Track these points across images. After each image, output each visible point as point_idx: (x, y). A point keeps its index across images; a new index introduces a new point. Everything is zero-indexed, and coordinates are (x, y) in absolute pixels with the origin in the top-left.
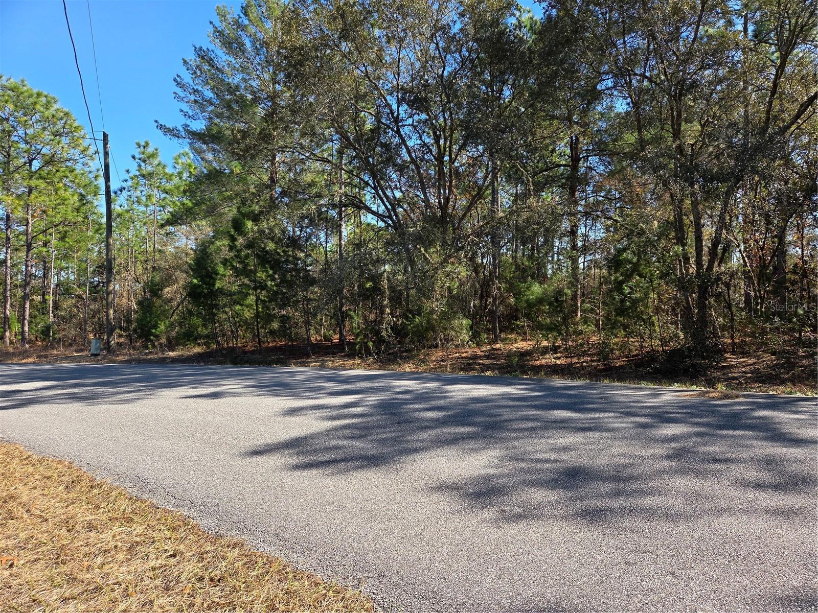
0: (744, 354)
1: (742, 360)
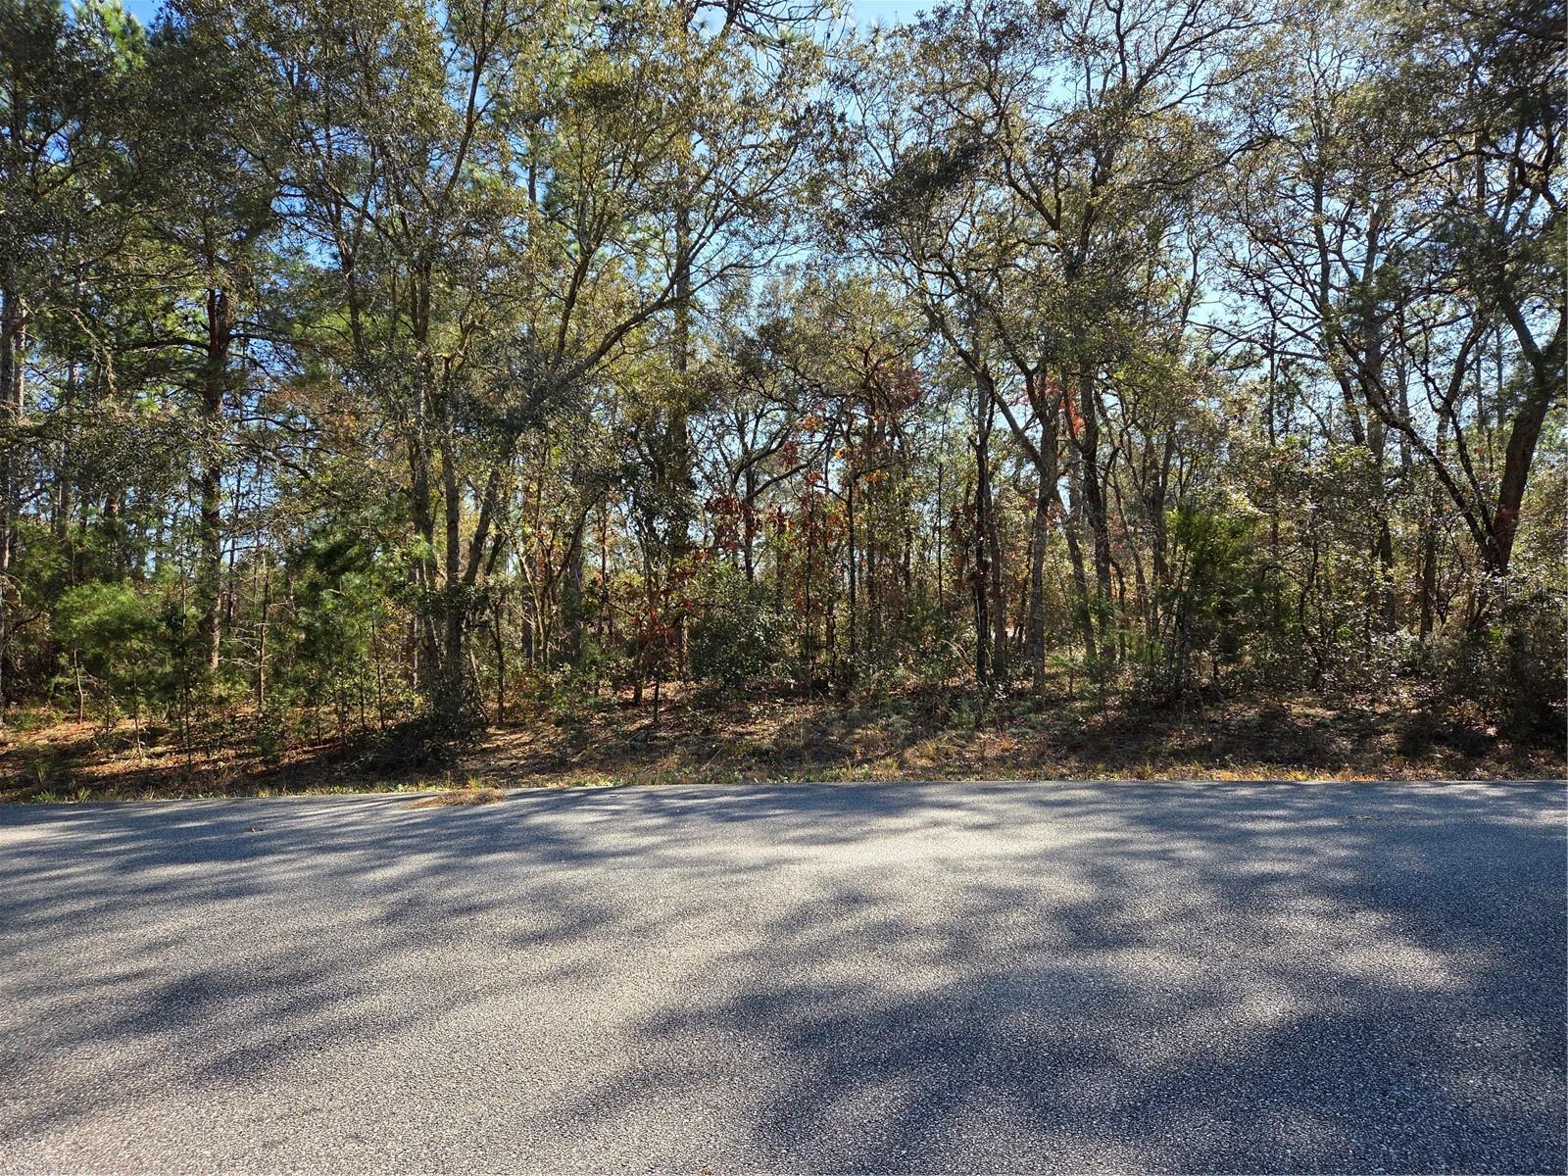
0: (517, 727)
1: (513, 737)
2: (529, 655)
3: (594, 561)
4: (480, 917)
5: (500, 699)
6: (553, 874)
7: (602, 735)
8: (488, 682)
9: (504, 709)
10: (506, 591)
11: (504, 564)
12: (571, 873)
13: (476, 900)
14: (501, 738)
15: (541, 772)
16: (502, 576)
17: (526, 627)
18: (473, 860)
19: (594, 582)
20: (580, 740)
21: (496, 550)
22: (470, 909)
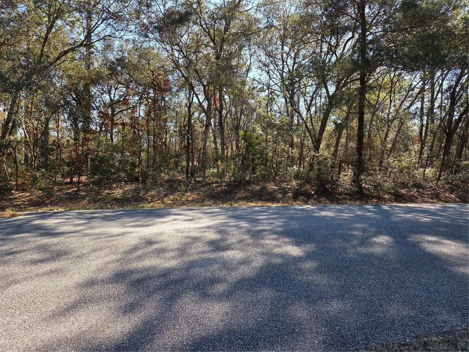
0: (24, 190)
1: (22, 194)
2: (27, 165)
3: (53, 134)
4: (17, 256)
5: (17, 180)
6: (44, 240)
7: (58, 194)
8: (11, 175)
9: (18, 184)
10: (18, 142)
11: (16, 133)
12: (51, 240)
13: (15, 250)
14: (17, 194)
15: (35, 206)
16: (15, 137)
17: (26, 156)
18: (12, 237)
19: (54, 141)
20: (50, 195)
21: (13, 127)
22: (13, 253)
